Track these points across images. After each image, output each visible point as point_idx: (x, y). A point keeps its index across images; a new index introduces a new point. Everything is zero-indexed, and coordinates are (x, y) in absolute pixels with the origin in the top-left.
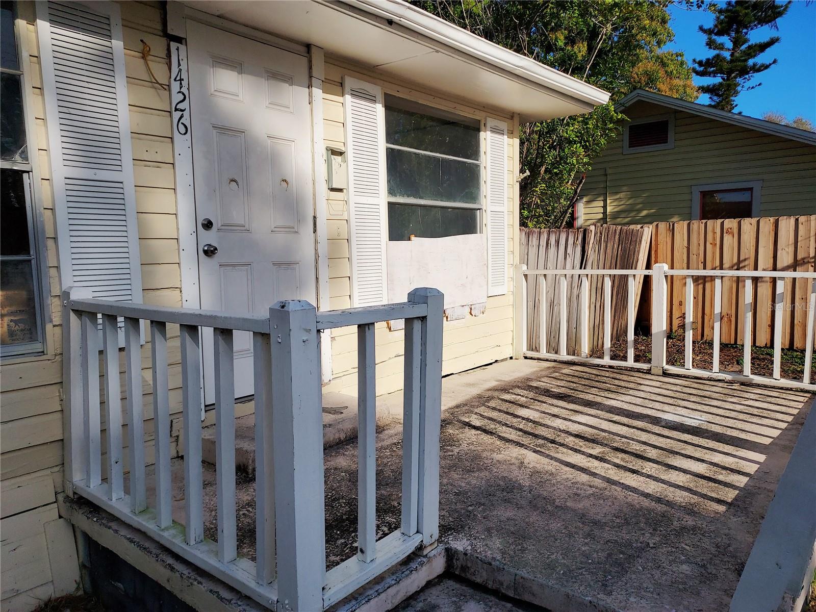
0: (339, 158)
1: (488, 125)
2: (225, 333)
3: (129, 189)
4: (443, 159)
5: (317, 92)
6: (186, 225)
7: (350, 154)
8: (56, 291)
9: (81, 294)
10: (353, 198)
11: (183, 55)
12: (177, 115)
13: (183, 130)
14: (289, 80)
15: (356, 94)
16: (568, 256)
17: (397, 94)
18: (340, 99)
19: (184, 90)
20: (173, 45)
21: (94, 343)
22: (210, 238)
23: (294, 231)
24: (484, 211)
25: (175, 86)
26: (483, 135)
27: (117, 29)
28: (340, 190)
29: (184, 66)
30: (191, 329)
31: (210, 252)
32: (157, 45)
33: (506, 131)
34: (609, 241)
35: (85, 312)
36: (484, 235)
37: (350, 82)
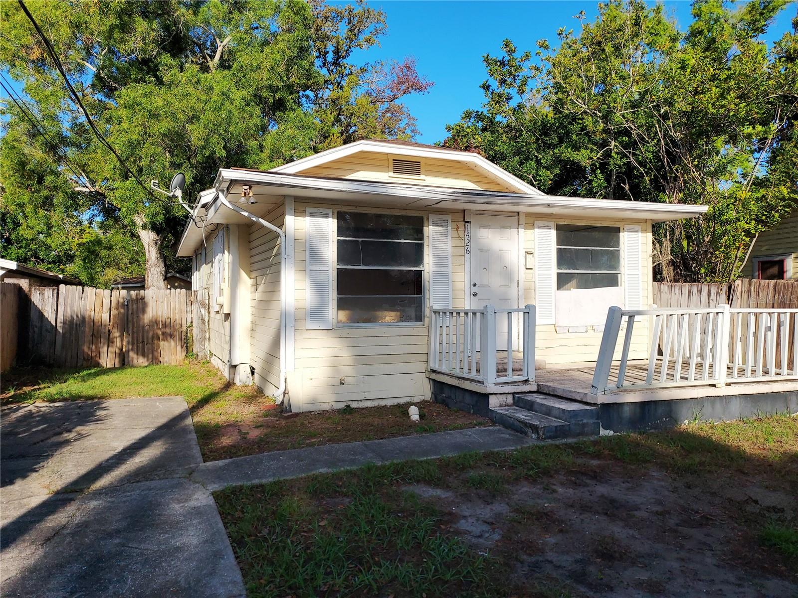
0: (531, 256)
1: (625, 229)
2: (475, 314)
3: (450, 273)
4: (592, 250)
5: (521, 230)
6: (467, 285)
7: (536, 254)
8: (428, 306)
9: (436, 307)
10: (537, 272)
11: (469, 227)
12: (466, 247)
13: (468, 252)
14: (510, 228)
15: (540, 227)
16: (711, 301)
17: (564, 223)
18: (533, 230)
19: (469, 239)
20: (467, 224)
21: (440, 323)
22: (475, 289)
23: (508, 286)
24: (622, 275)
25: (466, 238)
26: (621, 234)
27: (450, 223)
28: (531, 269)
29: (469, 231)
30: (467, 314)
31: (475, 295)
32: (461, 225)
33: (640, 230)
34: (760, 291)
35: (436, 312)
36: (622, 288)
37: (537, 223)
